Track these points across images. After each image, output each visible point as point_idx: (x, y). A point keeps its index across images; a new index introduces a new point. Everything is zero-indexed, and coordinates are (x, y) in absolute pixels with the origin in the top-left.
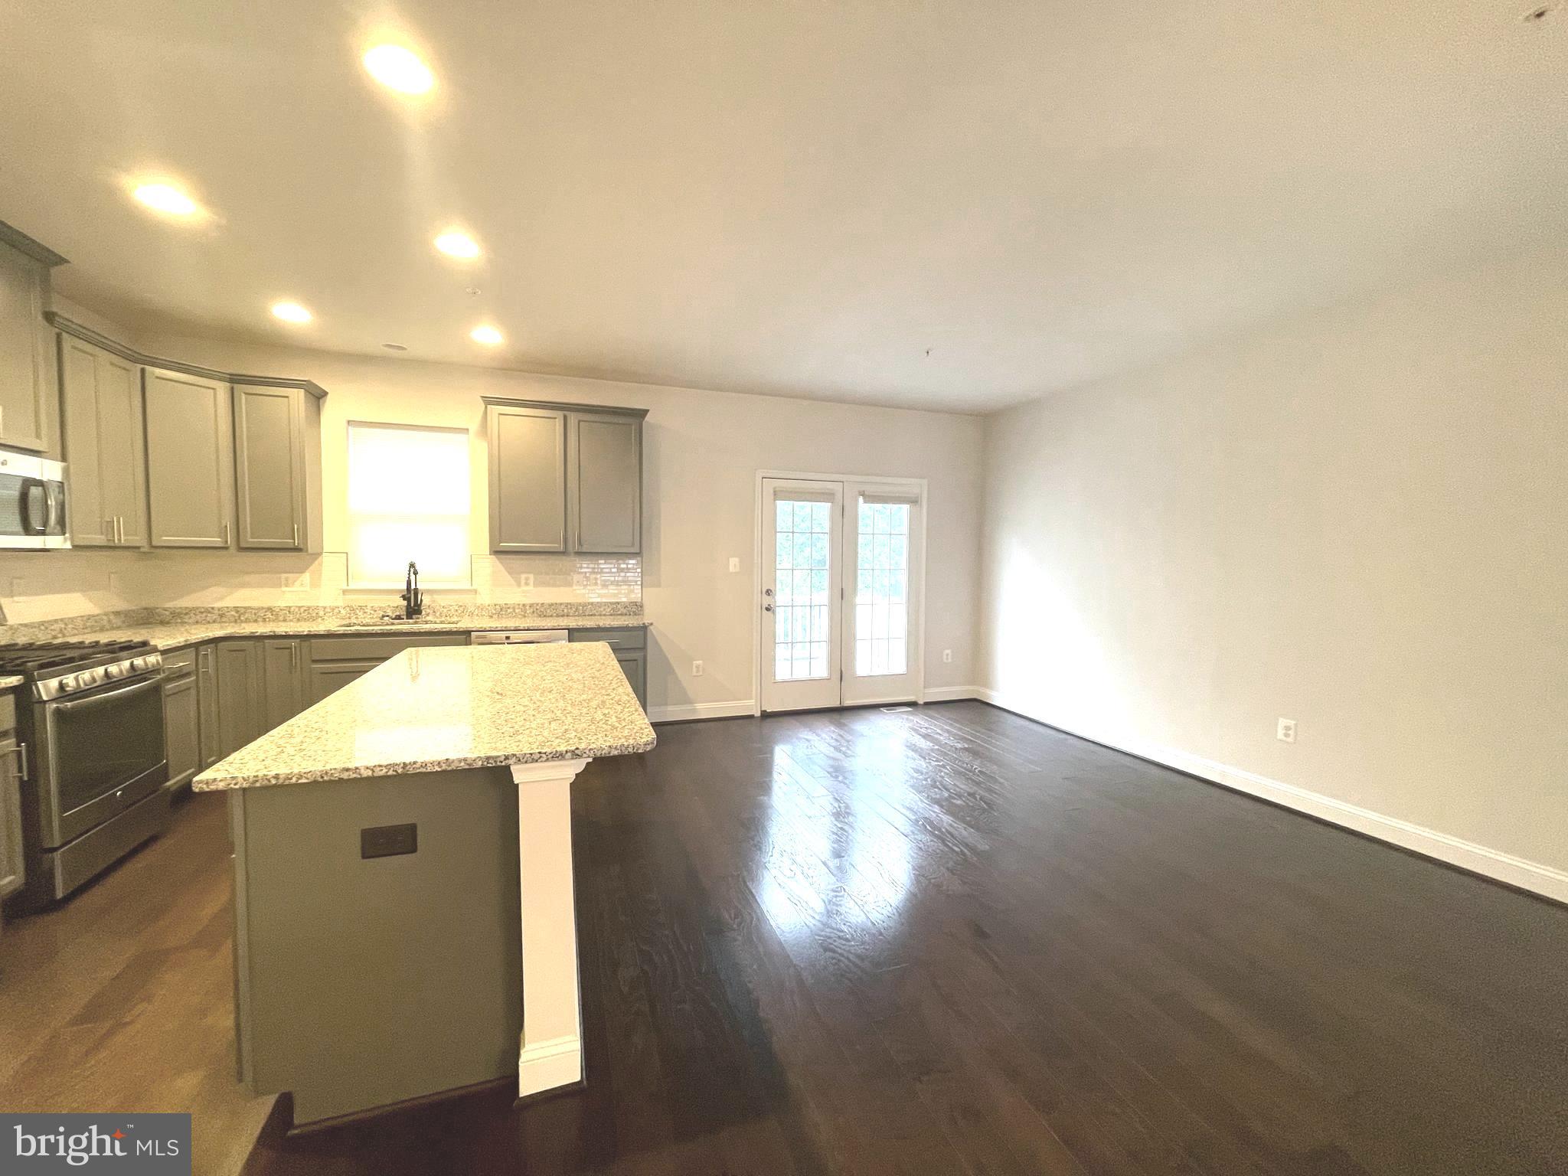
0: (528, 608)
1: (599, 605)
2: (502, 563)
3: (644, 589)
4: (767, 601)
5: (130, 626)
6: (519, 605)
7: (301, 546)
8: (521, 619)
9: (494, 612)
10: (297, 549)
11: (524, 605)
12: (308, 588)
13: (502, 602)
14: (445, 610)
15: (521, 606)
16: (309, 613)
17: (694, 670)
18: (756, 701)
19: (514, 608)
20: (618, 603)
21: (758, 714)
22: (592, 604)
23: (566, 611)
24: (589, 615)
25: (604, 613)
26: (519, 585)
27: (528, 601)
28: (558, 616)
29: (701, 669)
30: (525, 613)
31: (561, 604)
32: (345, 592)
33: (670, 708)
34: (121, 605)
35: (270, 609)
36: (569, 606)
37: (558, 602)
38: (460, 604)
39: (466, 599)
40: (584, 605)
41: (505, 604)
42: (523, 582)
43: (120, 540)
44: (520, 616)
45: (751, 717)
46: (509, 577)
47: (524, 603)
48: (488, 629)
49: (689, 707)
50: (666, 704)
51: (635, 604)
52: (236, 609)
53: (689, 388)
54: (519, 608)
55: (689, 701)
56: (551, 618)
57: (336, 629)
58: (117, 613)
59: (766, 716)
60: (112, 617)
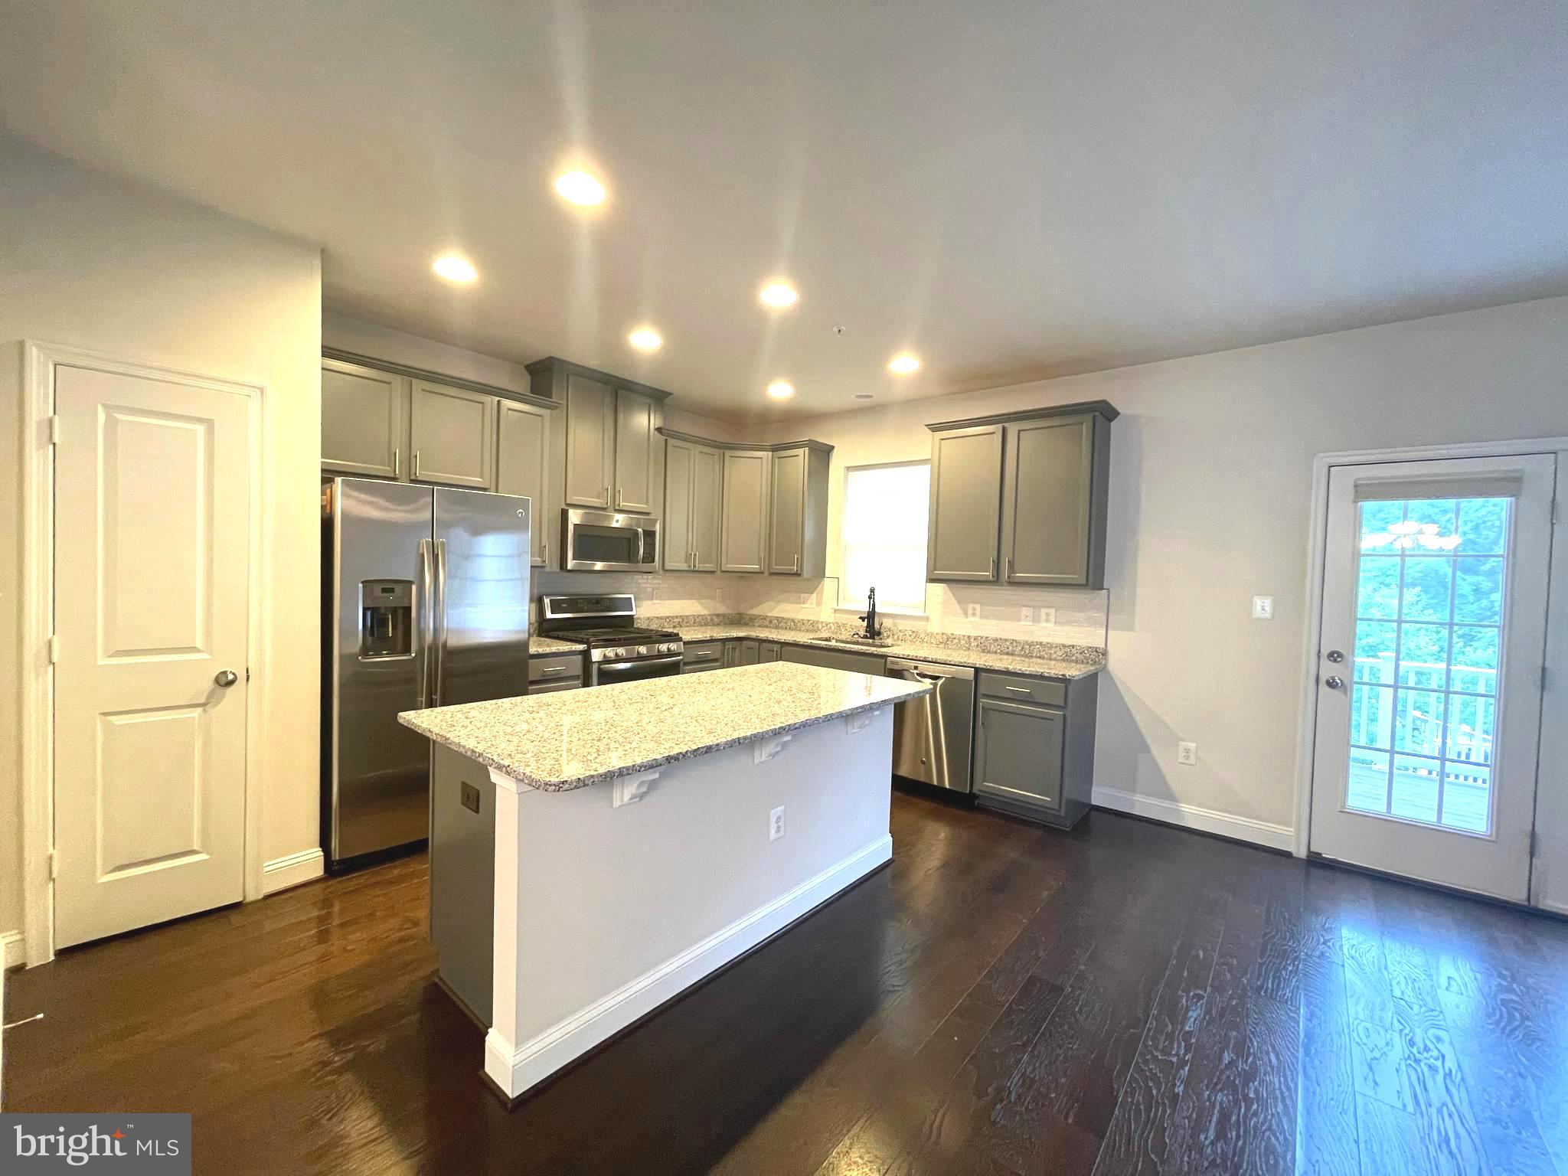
0: (972, 640)
1: (1050, 646)
2: (951, 591)
3: (1109, 632)
4: (1329, 670)
5: (726, 624)
6: (964, 636)
7: (799, 572)
8: (965, 651)
9: (941, 641)
10: (797, 574)
11: (969, 637)
12: (815, 606)
13: (949, 632)
14: (902, 634)
15: (966, 638)
16: (813, 626)
17: (1182, 754)
18: (1298, 831)
19: (959, 639)
20: (1073, 647)
21: (1302, 853)
22: (1041, 644)
23: (1010, 648)
24: (1036, 657)
25: (1054, 656)
26: (966, 615)
27: (974, 633)
28: (1002, 653)
29: (1192, 755)
30: (970, 645)
31: (1006, 640)
32: (836, 611)
33: (1138, 798)
34: (722, 609)
35: (793, 620)
36: (1015, 644)
37: (1003, 637)
38: (913, 630)
39: (919, 625)
40: (1031, 644)
41: (952, 634)
42: (970, 612)
43: (695, 566)
44: (964, 648)
45: (1288, 855)
46: (957, 605)
47: (970, 634)
48: (901, 656)
49: (1166, 804)
50: (1133, 790)
51: (1096, 650)
52: (777, 618)
53: (1191, 355)
54: (964, 640)
55: (1171, 797)
56: (994, 655)
57: (809, 641)
58: (718, 615)
59: (1315, 862)
60: (714, 617)
